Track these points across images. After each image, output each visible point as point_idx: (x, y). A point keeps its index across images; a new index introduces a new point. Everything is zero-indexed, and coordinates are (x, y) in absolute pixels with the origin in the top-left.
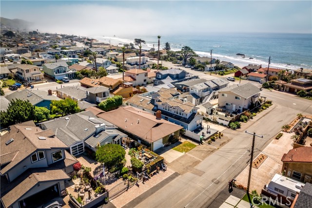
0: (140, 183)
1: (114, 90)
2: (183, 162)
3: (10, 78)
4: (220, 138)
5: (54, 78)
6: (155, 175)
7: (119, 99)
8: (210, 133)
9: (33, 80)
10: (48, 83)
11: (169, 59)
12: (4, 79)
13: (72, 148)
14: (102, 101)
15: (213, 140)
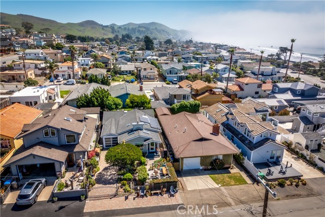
0: (131, 197)
1: (200, 95)
2: (205, 196)
3: (133, 74)
4: (297, 186)
5: (166, 78)
6: (155, 197)
7: (196, 105)
8: (284, 173)
9: (148, 78)
10: (159, 82)
11: (319, 73)
12: (128, 75)
13: (105, 139)
14: (176, 104)
15: (281, 185)
